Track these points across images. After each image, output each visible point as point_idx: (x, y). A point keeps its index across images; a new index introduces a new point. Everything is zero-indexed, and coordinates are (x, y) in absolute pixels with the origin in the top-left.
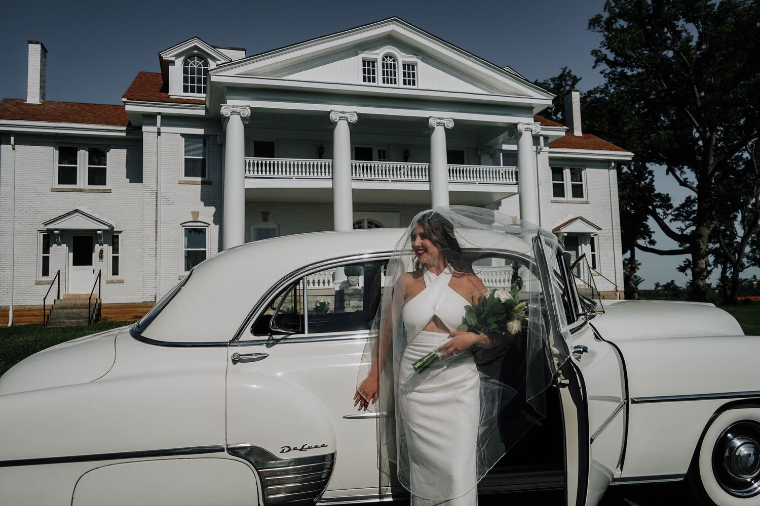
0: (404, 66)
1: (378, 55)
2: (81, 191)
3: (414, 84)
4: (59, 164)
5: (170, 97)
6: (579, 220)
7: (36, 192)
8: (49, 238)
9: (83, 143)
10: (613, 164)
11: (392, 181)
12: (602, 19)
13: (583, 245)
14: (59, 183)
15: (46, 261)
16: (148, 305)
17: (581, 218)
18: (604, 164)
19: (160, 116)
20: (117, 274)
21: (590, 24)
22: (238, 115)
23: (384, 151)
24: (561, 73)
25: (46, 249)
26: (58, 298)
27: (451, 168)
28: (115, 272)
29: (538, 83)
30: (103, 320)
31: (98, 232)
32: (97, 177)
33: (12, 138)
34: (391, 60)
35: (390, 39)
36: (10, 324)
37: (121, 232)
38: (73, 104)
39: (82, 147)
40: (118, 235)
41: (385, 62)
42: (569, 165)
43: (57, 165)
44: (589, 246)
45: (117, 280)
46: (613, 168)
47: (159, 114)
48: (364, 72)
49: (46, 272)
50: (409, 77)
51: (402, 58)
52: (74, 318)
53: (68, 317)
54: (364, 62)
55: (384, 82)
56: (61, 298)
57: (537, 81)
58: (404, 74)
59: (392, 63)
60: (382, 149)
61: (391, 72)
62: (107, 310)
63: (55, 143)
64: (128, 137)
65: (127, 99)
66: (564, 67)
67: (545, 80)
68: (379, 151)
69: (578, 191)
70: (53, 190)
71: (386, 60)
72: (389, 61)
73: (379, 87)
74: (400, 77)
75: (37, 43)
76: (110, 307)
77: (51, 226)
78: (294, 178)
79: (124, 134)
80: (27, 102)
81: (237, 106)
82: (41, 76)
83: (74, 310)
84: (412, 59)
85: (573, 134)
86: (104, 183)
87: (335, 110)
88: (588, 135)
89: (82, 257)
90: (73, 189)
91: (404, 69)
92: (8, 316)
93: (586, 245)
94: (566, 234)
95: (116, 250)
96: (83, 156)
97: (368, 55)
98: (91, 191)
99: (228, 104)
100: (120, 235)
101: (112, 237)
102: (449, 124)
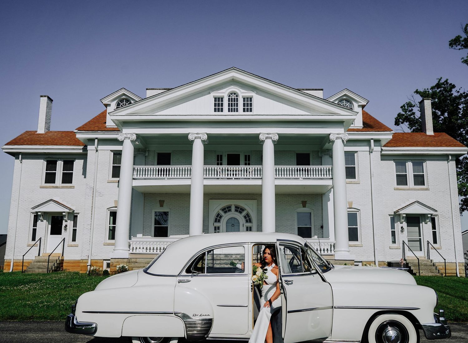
0: (244, 99)
1: (224, 93)
2: (57, 187)
3: (251, 111)
4: (46, 171)
5: (107, 127)
6: (417, 204)
7: (31, 188)
8: (36, 218)
9: (60, 157)
10: (450, 157)
11: (234, 179)
12: (461, 39)
13: (423, 223)
14: (46, 183)
15: (34, 231)
16: (83, 262)
17: (418, 202)
18: (444, 157)
19: (97, 140)
20: (75, 241)
21: (450, 45)
22: (129, 139)
23: (249, 156)
24: (437, 82)
25: (35, 224)
26: (39, 255)
27: (277, 168)
28: (74, 239)
29: (419, 92)
30: (64, 270)
31: (64, 214)
32: (67, 178)
33: (20, 156)
34: (235, 96)
35: (234, 82)
36: (11, 271)
37: (78, 213)
38: (63, 132)
39: (60, 159)
40: (77, 216)
41: (230, 97)
42: (411, 160)
43: (45, 172)
44: (430, 224)
45: (74, 245)
46: (451, 160)
47: (97, 138)
48: (215, 105)
49: (34, 239)
50: (248, 106)
51: (242, 93)
52: (42, 268)
53: (39, 268)
54: (215, 98)
55: (229, 111)
56: (41, 255)
57: (417, 90)
58: (244, 105)
59: (236, 97)
60: (247, 154)
61: (234, 104)
62: (67, 264)
63: (44, 158)
64: (83, 153)
65: (78, 130)
66: (440, 78)
67: (425, 89)
68: (246, 156)
69: (420, 180)
70: (42, 187)
71: (231, 96)
72: (233, 97)
73: (226, 115)
74: (241, 107)
75: (45, 96)
76: (69, 262)
77: (37, 210)
78: (166, 178)
79: (81, 151)
80: (37, 133)
81: (128, 134)
82: (46, 116)
83: (44, 263)
84: (249, 94)
85: (426, 133)
86: (71, 182)
87: (192, 132)
88: (439, 134)
89: (56, 229)
90: (52, 186)
91: (244, 101)
92: (10, 266)
93: (426, 223)
94: (405, 215)
95: (75, 225)
96: (60, 165)
97: (218, 94)
98: (63, 187)
99: (123, 133)
100: (78, 215)
101: (74, 217)
102: (274, 137)
